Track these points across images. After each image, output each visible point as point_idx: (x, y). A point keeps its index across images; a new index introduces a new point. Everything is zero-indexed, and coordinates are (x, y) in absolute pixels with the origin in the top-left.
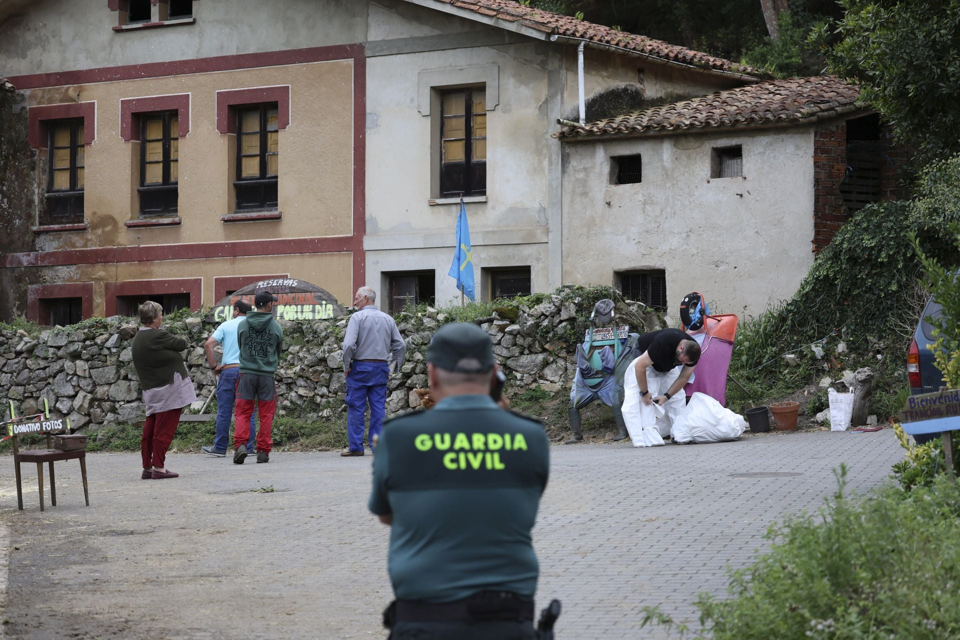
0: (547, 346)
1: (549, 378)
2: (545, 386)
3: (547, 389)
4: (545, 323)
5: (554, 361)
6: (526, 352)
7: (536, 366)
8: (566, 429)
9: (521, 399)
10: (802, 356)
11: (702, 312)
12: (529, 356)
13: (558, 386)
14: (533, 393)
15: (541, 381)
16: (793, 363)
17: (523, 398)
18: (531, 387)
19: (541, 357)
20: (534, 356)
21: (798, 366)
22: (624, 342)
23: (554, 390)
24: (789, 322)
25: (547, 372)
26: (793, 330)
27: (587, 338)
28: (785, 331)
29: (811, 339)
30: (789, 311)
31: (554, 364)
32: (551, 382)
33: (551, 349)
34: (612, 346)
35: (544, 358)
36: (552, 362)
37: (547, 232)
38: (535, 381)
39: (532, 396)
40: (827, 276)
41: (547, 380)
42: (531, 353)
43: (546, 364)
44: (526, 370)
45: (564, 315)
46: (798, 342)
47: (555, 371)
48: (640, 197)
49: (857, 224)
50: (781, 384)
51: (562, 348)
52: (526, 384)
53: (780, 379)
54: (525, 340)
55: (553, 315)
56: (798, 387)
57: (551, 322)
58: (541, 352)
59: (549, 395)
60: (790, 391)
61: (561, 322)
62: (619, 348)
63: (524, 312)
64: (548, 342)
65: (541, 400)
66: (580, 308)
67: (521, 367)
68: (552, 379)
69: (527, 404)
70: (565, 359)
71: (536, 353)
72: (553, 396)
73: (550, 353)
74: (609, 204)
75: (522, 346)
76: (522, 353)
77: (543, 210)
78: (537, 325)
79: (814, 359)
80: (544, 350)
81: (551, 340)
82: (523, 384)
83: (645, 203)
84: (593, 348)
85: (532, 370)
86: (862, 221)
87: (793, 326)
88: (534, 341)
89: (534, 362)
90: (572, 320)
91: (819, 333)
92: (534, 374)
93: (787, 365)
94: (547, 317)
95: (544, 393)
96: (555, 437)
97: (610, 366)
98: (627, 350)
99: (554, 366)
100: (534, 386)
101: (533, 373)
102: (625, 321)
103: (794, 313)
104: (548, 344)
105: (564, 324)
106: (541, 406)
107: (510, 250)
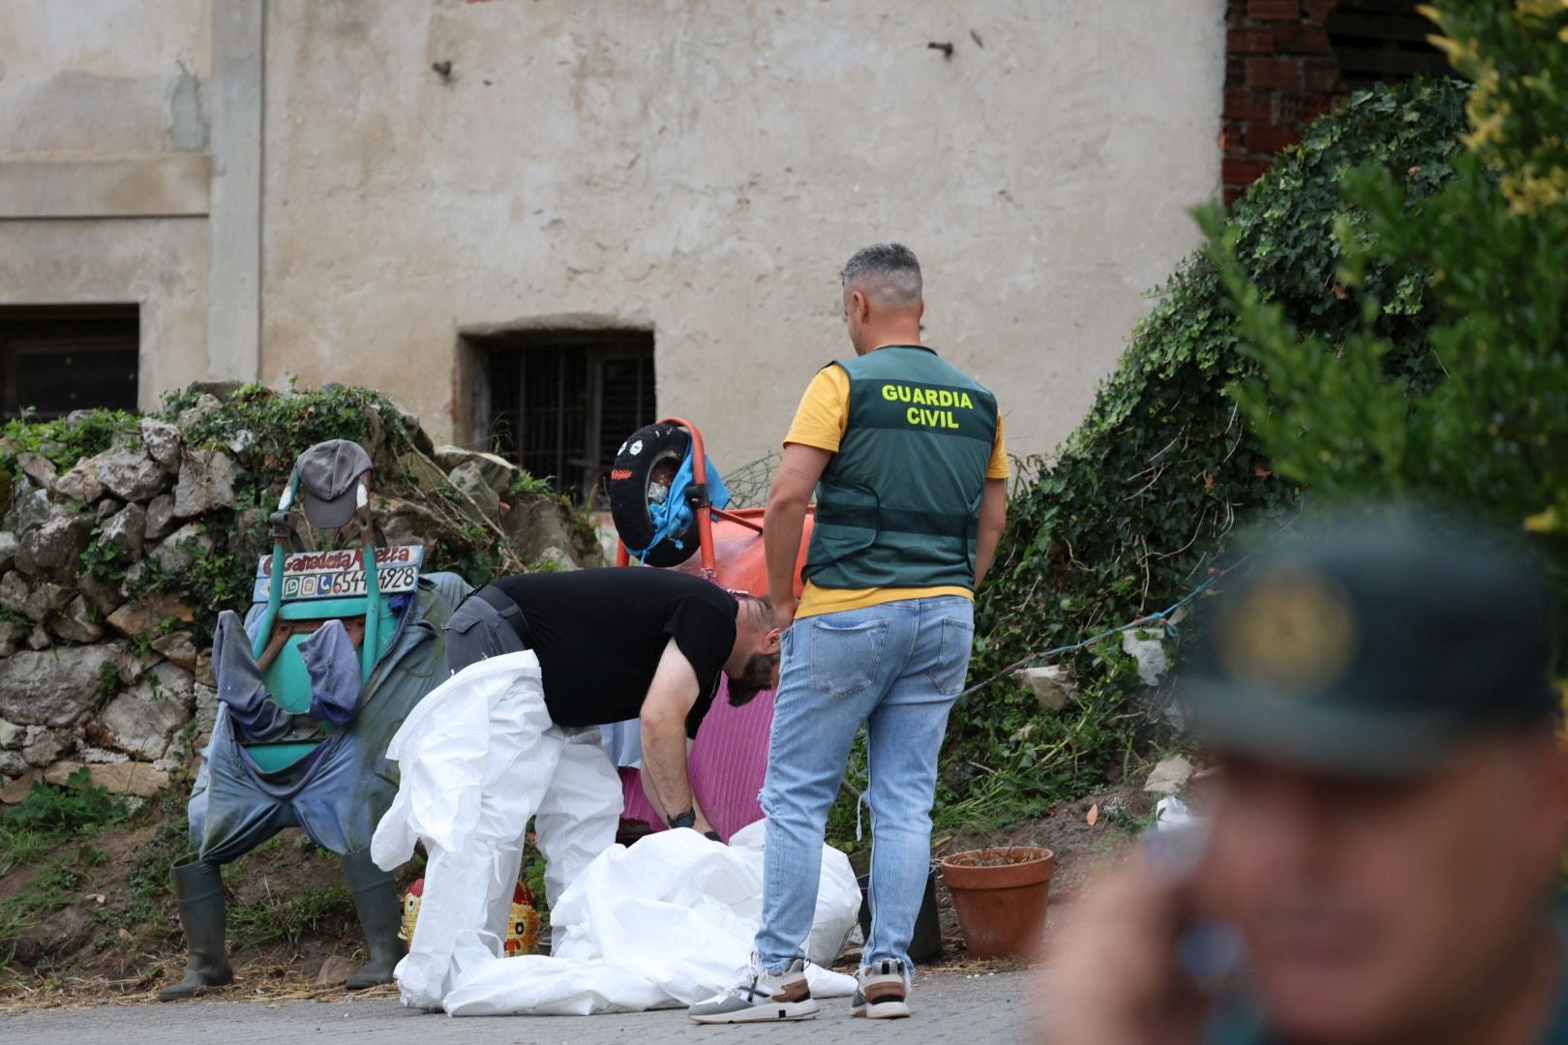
0: (118, 618)
1: (123, 741)
2: (109, 771)
3: (113, 785)
4: (115, 528)
5: (147, 677)
6: (39, 637)
7: (74, 693)
8: (172, 941)
9: (13, 823)
10: (1086, 671)
11: (697, 496)
12: (48, 655)
13: (158, 774)
14: (60, 801)
15: (95, 754)
16: (1049, 699)
17: (20, 818)
18: (52, 775)
19: (94, 659)
20: (66, 657)
21: (1071, 710)
22: (401, 606)
23: (144, 790)
24: (1043, 542)
25: (119, 718)
26: (1057, 571)
27: (262, 590)
28: (1026, 578)
29: (1125, 608)
30: (1046, 500)
31: (146, 686)
32: (134, 757)
33: (133, 631)
34: (354, 622)
35: (107, 666)
36: (139, 680)
37: (206, 171)
38: (70, 752)
39: (56, 812)
40: (1190, 367)
41: (118, 750)
42: (56, 642)
43: (113, 686)
44: (33, 708)
45: (188, 498)
46: (1078, 620)
47: (149, 714)
48: (564, 47)
49: (1314, 169)
50: (1000, 779)
51: (177, 626)
52: (35, 766)
53: (998, 762)
54: (32, 591)
55: (145, 498)
56: (1066, 791)
57: (136, 524)
58: (96, 642)
59: (123, 808)
60: (1033, 806)
61: (176, 523)
62: (380, 631)
63: (35, 483)
64: (121, 602)
65: (87, 827)
66: (253, 474)
67: (15, 696)
68: (135, 745)
69: (32, 841)
70: (188, 668)
71: (77, 644)
72: (139, 813)
73: (132, 645)
74: (444, 70)
75: (22, 614)
76: (20, 644)
77: (190, 86)
78: (82, 535)
79: (1129, 681)
80: (109, 633)
81: (134, 595)
82: (21, 764)
83: (582, 72)
84: (281, 627)
85: (59, 711)
86: (1331, 158)
87: (1059, 557)
88: (69, 596)
89: (67, 678)
90: (216, 518)
91: (1157, 585)
92: (69, 725)
93: (1031, 707)
94: (120, 503)
95: (105, 802)
96: (130, 971)
97: (344, 696)
98: (415, 635)
99: (145, 694)
100: (64, 770)
101: (62, 720)
102: (417, 525)
103: (1067, 508)
104: (124, 610)
105: (186, 532)
106: (85, 852)
107: (61, 239)
